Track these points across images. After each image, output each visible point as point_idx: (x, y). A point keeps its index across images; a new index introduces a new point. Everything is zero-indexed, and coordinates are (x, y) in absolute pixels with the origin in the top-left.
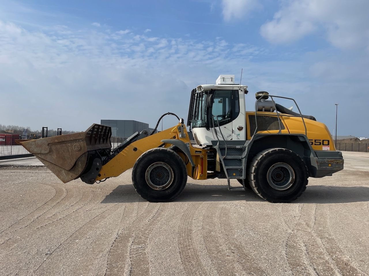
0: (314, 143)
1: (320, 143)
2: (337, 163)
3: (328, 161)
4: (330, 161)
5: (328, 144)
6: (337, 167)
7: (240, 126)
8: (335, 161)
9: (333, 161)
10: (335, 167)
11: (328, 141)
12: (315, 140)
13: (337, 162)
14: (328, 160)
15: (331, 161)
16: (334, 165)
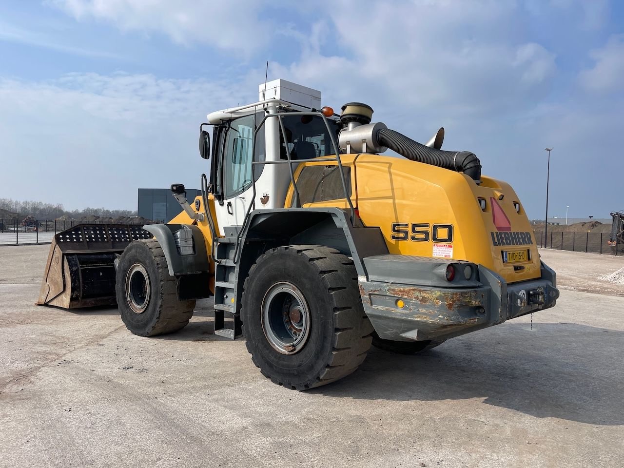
0: (411, 234)
1: (427, 233)
2: (424, 300)
3: (394, 290)
4: (400, 291)
5: (450, 239)
6: (424, 314)
7: (265, 195)
8: (417, 294)
9: (408, 292)
10: (416, 314)
11: (450, 228)
12: (414, 226)
13: (423, 298)
14: (392, 288)
15: (404, 291)
16: (414, 305)
